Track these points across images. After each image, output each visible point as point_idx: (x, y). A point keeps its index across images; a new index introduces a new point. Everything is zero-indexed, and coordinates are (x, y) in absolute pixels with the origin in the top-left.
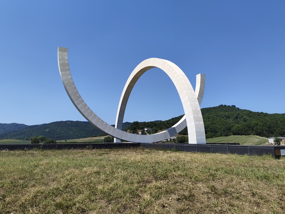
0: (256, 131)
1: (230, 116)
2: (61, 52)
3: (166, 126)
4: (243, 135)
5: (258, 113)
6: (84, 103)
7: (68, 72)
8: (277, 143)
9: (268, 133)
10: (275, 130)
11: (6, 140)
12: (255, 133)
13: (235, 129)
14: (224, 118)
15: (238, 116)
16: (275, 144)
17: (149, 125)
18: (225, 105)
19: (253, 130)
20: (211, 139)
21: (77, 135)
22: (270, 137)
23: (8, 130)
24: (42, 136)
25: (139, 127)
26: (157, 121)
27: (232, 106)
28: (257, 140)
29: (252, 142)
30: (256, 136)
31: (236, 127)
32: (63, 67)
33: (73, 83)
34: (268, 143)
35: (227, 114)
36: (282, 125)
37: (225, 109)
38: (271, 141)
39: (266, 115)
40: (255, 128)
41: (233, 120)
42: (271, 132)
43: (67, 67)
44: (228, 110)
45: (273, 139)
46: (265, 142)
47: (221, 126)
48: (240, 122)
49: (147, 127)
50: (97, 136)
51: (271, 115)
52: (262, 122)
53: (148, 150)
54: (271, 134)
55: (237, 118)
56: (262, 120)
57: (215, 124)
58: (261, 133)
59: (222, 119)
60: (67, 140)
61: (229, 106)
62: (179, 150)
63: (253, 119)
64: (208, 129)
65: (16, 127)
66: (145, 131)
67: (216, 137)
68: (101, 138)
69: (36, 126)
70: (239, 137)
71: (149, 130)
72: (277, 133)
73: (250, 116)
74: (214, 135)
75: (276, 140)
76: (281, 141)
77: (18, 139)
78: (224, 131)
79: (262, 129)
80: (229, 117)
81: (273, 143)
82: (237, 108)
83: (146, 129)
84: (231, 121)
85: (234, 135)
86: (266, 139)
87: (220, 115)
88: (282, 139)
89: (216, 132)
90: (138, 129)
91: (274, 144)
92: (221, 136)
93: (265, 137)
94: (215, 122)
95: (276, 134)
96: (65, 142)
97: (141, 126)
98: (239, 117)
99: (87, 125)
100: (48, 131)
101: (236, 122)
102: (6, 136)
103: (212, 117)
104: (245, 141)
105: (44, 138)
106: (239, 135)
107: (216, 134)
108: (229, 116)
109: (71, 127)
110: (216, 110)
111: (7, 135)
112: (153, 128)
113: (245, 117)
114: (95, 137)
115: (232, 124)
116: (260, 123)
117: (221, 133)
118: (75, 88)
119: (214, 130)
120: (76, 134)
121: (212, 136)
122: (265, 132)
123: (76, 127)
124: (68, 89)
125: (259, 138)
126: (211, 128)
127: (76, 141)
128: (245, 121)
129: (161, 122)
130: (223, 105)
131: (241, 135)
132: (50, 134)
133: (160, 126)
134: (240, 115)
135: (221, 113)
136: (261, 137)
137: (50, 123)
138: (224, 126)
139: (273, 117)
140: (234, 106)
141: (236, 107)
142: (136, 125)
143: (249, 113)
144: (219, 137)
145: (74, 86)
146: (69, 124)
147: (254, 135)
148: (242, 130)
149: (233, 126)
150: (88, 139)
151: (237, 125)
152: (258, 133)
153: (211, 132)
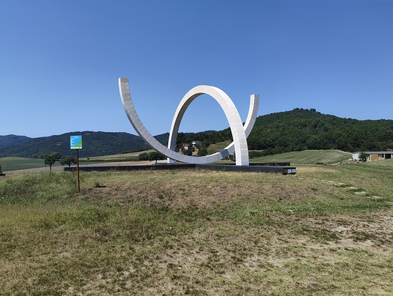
0: (338, 144)
1: (307, 124)
2: (122, 83)
3: (220, 138)
4: (321, 149)
5: (345, 119)
6: (145, 130)
7: (130, 101)
8: (363, 160)
9: (353, 146)
10: (363, 143)
11: (7, 158)
12: (336, 147)
13: (311, 142)
14: (298, 126)
15: (318, 123)
16: (360, 160)
17: (198, 137)
18: (302, 109)
19: (334, 142)
20: (279, 155)
21: (100, 151)
22: (355, 152)
23: (4, 144)
24: (56, 153)
25: (185, 140)
26: (209, 131)
27: (311, 109)
28: (338, 156)
29: (332, 158)
30: (338, 150)
31: (313, 140)
32: (125, 97)
33: (135, 111)
34: (351, 159)
35: (303, 121)
36: (372, 136)
37: (301, 114)
38: (356, 156)
39: (355, 122)
40: (337, 140)
41: (310, 130)
42: (358, 144)
43: (129, 97)
44: (306, 115)
45: (359, 154)
46: (347, 158)
47: (294, 138)
48: (318, 132)
49: (196, 140)
50: (128, 153)
51: (361, 122)
52: (348, 131)
53: (203, 170)
54: (357, 148)
55: (316, 127)
56: (347, 129)
57: (286, 135)
58: (344, 146)
59: (296, 129)
60: (90, 158)
61: (307, 110)
62: (229, 170)
63: (337, 127)
64: (276, 142)
65: (15, 140)
66: (193, 146)
67: (286, 152)
68: (134, 155)
69: (43, 139)
70: (315, 152)
71: (198, 144)
72: (365, 146)
73: (334, 124)
74: (284, 150)
75: (361, 156)
76: (368, 157)
77: (20, 157)
78: (297, 144)
79: (346, 142)
80: (305, 126)
81: (358, 159)
82: (318, 112)
83: (194, 143)
84: (307, 130)
85: (309, 149)
86: (349, 155)
87: (293, 123)
88: (369, 154)
89: (286, 146)
90: (184, 142)
91: (358, 161)
92: (293, 151)
93: (349, 152)
94: (286, 132)
95: (363, 148)
96: (87, 160)
97: (187, 139)
98: (318, 126)
99: (114, 137)
100: (60, 145)
101: (313, 133)
102: (2, 152)
103: (283, 126)
104: (322, 157)
105: (58, 155)
106: (315, 149)
107: (286, 149)
108: (305, 124)
109: (91, 140)
110: (289, 116)
111: (4, 151)
112: (204, 141)
113: (327, 125)
114: (126, 153)
115: (308, 135)
116: (345, 133)
117: (292, 147)
118: (137, 116)
119: (284, 142)
120: (100, 149)
121: (281, 151)
122: (349, 145)
123: (99, 139)
124: (131, 117)
125: (341, 153)
126: (280, 141)
127: (102, 159)
128: (326, 130)
129: (214, 132)
130: (298, 109)
131: (319, 149)
132: (64, 149)
133: (212, 138)
134: (320, 122)
135: (295, 120)
136: (343, 152)
137: (62, 135)
138: (297, 137)
139: (363, 125)
140: (314, 110)
141: (316, 111)
142: (180, 137)
143: (333, 120)
144: (289, 152)
145: (136, 114)
146: (88, 136)
147: (335, 149)
148: (320, 143)
149: (308, 137)
150: (117, 156)
151: (315, 136)
152: (341, 146)
153: (280, 146)
